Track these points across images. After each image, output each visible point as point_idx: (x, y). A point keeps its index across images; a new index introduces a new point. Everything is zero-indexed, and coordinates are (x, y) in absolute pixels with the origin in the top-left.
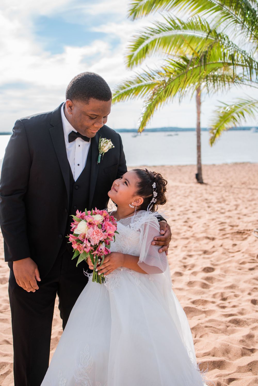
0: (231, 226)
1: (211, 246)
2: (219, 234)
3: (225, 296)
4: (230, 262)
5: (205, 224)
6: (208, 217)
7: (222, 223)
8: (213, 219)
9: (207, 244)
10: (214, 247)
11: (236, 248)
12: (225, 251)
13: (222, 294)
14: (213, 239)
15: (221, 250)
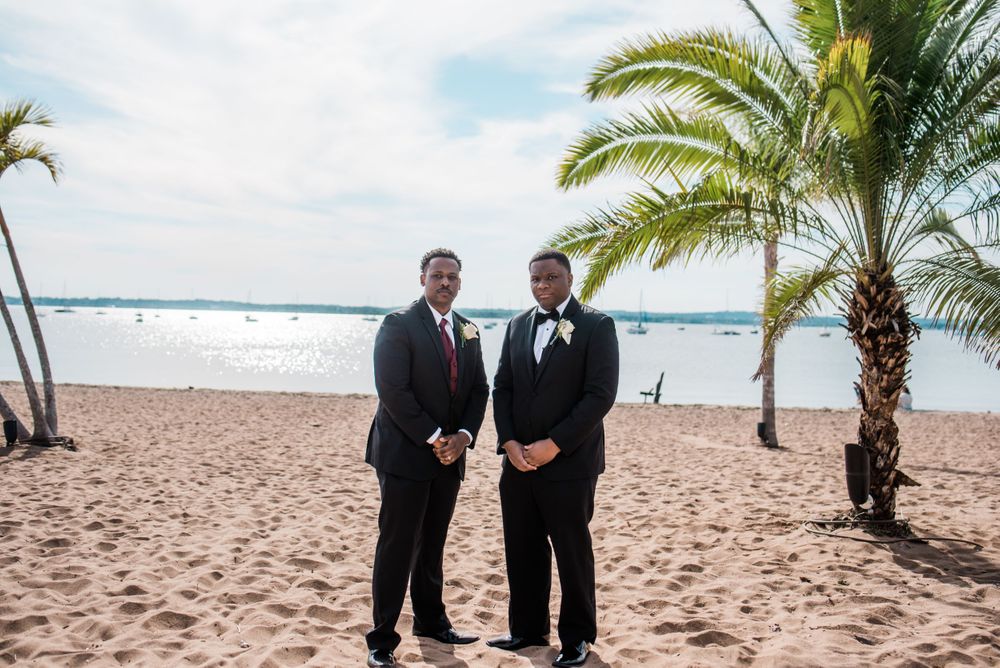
0: (773, 515)
1: (715, 539)
2: (740, 523)
3: (702, 601)
4: (735, 560)
5: (726, 509)
6: (739, 499)
7: (759, 510)
8: (747, 504)
9: (709, 535)
10: (718, 540)
11: (758, 545)
12: (735, 546)
13: (698, 598)
14: (724, 530)
15: (729, 544)
